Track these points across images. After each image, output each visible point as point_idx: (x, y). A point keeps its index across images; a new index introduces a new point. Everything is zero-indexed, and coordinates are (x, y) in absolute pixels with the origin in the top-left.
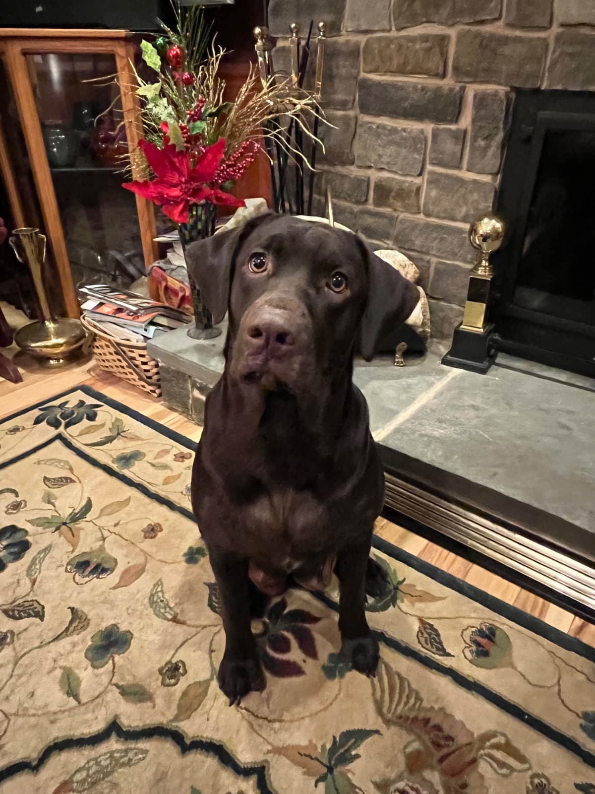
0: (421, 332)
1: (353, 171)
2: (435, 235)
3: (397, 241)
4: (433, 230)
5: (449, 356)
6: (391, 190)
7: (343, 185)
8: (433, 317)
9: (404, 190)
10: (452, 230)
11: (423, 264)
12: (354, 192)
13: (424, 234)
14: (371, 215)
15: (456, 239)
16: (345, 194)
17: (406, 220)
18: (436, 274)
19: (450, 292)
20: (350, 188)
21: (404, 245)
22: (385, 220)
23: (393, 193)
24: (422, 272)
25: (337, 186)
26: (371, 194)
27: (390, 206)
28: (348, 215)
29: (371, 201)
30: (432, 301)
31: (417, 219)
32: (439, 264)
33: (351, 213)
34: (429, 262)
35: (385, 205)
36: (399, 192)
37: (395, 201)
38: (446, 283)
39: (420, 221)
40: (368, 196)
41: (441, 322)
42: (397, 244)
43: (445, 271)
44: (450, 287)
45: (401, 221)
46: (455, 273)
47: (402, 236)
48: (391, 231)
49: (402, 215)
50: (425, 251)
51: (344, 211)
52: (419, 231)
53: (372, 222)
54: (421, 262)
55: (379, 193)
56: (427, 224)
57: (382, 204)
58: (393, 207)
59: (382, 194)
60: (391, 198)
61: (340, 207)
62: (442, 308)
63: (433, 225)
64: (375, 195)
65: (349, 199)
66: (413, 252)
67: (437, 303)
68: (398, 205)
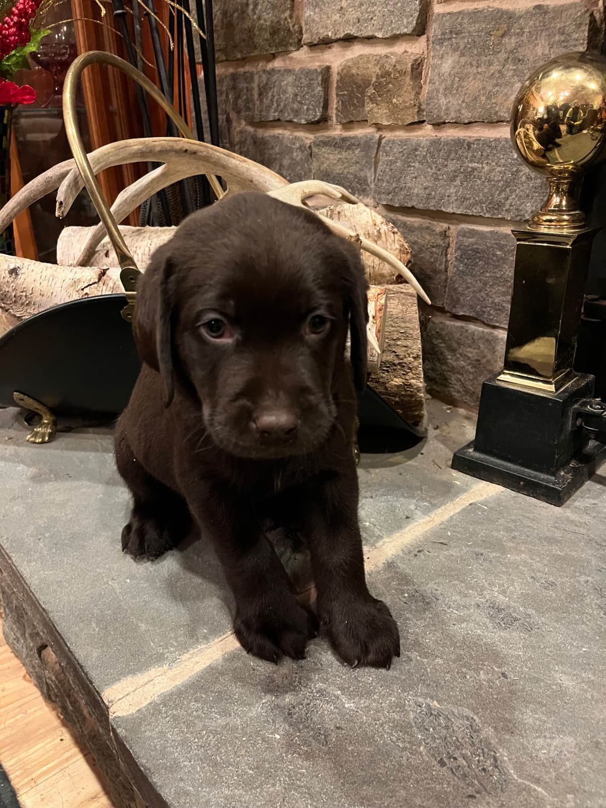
0: (398, 386)
1: (302, 58)
2: (452, 166)
3: (379, 193)
4: (448, 156)
5: (471, 450)
6: (367, 83)
7: (285, 92)
8: (456, 360)
9: (390, 75)
10: (490, 147)
11: (433, 241)
12: (302, 103)
13: (429, 170)
14: (334, 146)
15: (499, 169)
16: (290, 111)
17: (394, 142)
18: (459, 259)
19: (490, 300)
20: (296, 95)
21: (391, 199)
22: (357, 152)
23: (371, 87)
24: (432, 260)
25: (276, 98)
26: (334, 103)
27: (367, 121)
28: (298, 155)
29: (334, 119)
30: (452, 323)
31: (417, 136)
32: (464, 236)
33: (302, 148)
34: (444, 235)
35: (359, 121)
36: (380, 83)
37: (375, 105)
38: (480, 280)
39: (421, 138)
40: (329, 108)
41: (471, 370)
42: (380, 199)
43: (476, 251)
44: (489, 290)
45: (384, 147)
46: (498, 253)
47: (388, 182)
48: (370, 175)
49: (388, 135)
50: (432, 208)
51: (291, 148)
52: (419, 162)
53: (335, 162)
54: (428, 237)
55: (345, 95)
56: (436, 143)
57: (353, 119)
58: (372, 120)
59: (351, 96)
60: (367, 100)
61: (285, 141)
62: (474, 341)
63: (446, 143)
64: (338, 102)
65: (295, 120)
66: (412, 217)
67: (462, 327)
68: (381, 114)
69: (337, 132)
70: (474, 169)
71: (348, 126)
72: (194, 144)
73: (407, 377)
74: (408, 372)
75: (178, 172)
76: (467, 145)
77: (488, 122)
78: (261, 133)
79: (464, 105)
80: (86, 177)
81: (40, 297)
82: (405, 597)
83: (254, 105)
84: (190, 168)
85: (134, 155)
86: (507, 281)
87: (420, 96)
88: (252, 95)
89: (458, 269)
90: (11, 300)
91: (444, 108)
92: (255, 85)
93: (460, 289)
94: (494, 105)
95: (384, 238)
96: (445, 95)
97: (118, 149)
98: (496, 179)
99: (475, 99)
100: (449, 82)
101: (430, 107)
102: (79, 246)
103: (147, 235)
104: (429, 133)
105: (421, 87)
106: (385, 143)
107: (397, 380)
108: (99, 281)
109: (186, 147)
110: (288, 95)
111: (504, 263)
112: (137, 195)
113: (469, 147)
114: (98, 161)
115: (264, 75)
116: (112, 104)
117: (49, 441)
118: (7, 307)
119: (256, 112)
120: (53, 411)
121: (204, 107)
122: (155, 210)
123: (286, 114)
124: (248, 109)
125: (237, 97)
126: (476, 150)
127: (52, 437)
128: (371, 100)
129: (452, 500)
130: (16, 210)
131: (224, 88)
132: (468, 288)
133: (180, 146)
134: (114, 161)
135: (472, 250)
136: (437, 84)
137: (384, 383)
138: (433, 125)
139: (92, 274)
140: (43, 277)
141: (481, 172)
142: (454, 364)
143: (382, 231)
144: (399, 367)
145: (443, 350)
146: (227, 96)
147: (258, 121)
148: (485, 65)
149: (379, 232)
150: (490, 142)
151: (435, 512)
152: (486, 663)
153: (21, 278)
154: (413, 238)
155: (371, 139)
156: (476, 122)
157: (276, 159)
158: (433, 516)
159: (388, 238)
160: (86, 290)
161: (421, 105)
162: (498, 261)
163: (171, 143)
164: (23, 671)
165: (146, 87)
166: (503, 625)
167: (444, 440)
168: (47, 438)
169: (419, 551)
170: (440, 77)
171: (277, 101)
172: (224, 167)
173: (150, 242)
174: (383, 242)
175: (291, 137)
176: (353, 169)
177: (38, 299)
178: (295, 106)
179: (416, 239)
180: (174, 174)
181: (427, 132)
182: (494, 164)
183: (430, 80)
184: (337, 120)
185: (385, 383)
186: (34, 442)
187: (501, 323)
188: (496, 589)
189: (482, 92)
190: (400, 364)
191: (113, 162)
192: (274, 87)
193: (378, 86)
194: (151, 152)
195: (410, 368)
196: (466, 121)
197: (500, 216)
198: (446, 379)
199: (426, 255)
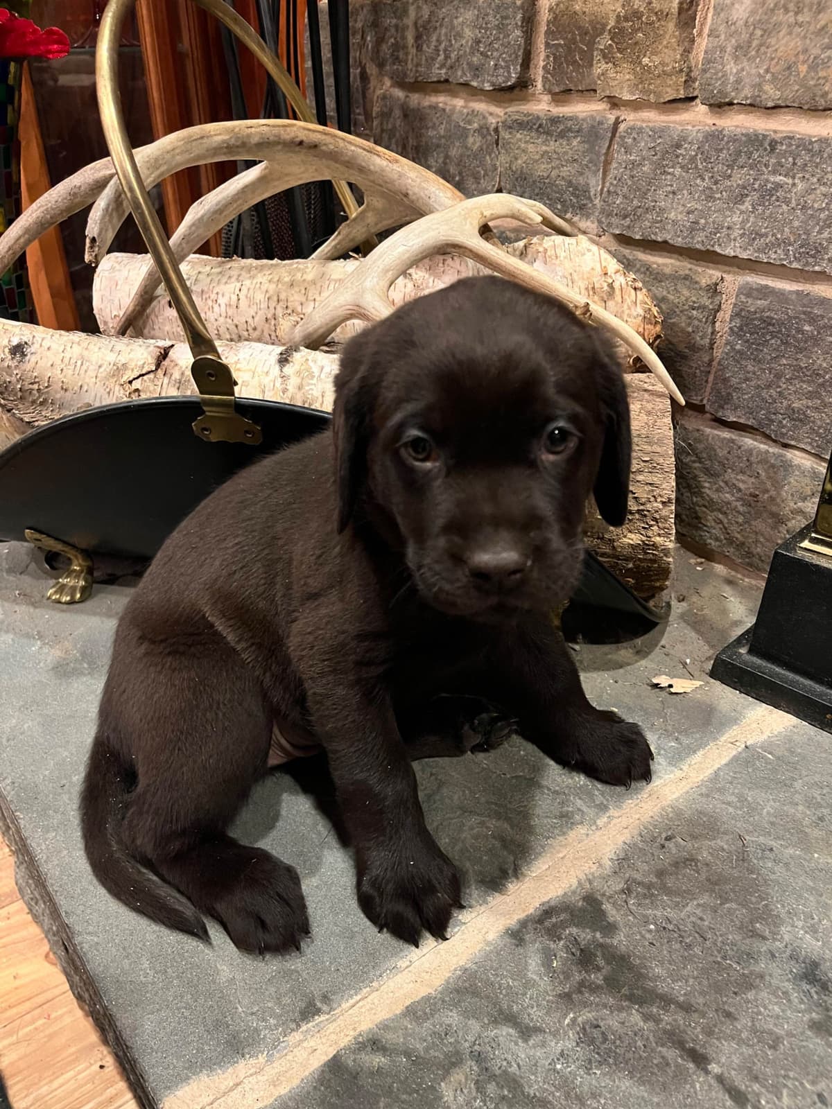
3: (609, 215)
4: (735, 161)
5: (743, 651)
6: (598, 27)
7: (459, 35)
8: (717, 490)
9: (639, 18)
10: (810, 151)
11: (694, 299)
12: (487, 56)
13: (698, 181)
14: (537, 130)
15: (823, 189)
16: (465, 66)
17: (640, 131)
18: (737, 333)
19: (785, 403)
20: (478, 42)
21: (629, 227)
22: (575, 143)
23: (606, 35)
24: (690, 329)
25: (443, 46)
26: (541, 59)
27: (595, 91)
28: (474, 142)
29: (539, 85)
30: (716, 432)
31: (680, 124)
32: (748, 295)
33: (483, 130)
34: (714, 290)
35: (582, 91)
36: (622, 30)
37: (610, 65)
38: (770, 370)
39: (690, 127)
40: (532, 66)
41: (741, 509)
42: (610, 225)
43: (768, 322)
44: (784, 386)
45: (622, 138)
46: (807, 328)
47: (625, 197)
48: (594, 183)
49: (631, 118)
50: (699, 246)
51: (465, 128)
52: (682, 167)
53: (537, 157)
54: (686, 292)
55: (560, 45)
56: (715, 137)
57: (571, 86)
58: (603, 91)
59: (570, 48)
60: (597, 56)
61: (455, 117)
62: (748, 463)
63: (734, 139)
64: (548, 57)
65: (474, 84)
66: (661, 256)
67: (733, 441)
68: (621, 81)
69: (541, 106)
70: (778, 186)
71: (561, 97)
72: (314, 131)
73: (650, 534)
74: (652, 526)
75: (287, 175)
76: (770, 145)
77: (809, 109)
78: (415, 99)
79: (768, 77)
80: (135, 198)
81: (62, 392)
82: (650, 931)
83: (407, 54)
84: (307, 170)
85: (216, 150)
86: (817, 374)
87: (691, 57)
88: (404, 38)
89: (733, 348)
90: (15, 395)
91: (732, 79)
92: (409, 21)
93: (734, 381)
94: (822, 81)
95: (618, 298)
96: (736, 59)
97: (189, 140)
98: (816, 205)
99: (789, 68)
100: (745, 36)
101: (708, 75)
102: (127, 288)
103: (234, 273)
104: (700, 118)
105: (693, 41)
106: (626, 132)
107: (633, 536)
108: (156, 369)
109: (302, 136)
110: (464, 42)
111: (814, 345)
112: (219, 211)
113: (773, 149)
114: (155, 163)
115: (425, 7)
116: (181, 42)
117: (82, 601)
118: (10, 405)
119: (410, 66)
120: (87, 554)
121: (326, 53)
122: (246, 224)
123: (459, 73)
124: (396, 59)
125: (380, 41)
126: (784, 154)
127: (87, 593)
128: (605, 57)
129: (715, 739)
130: (22, 240)
131: (359, 25)
132: (747, 379)
133: (292, 135)
134: (181, 161)
135: (762, 320)
136: (723, 37)
137: (612, 541)
138: (710, 105)
139: (146, 355)
140: (66, 360)
141: (790, 191)
142: (714, 496)
143: (616, 285)
144: (637, 516)
145: (697, 472)
146: (363, 38)
147: (412, 80)
148: (810, 10)
149: (611, 286)
150: (811, 143)
151: (688, 761)
152: (791, 1074)
153: (31, 360)
154: (660, 292)
155: (600, 123)
156: (787, 107)
157: (438, 146)
158: (685, 768)
159: (626, 297)
160: (136, 384)
161: (691, 71)
162: (806, 342)
163: (276, 131)
164: (46, 947)
165: (238, 30)
166: (815, 997)
167: (696, 623)
168: (78, 596)
169: (668, 839)
170: (729, 27)
171: (445, 50)
172: (362, 170)
173: (238, 285)
174: (617, 303)
175: (465, 111)
176: (566, 171)
177: (58, 396)
178: (475, 59)
179: (665, 293)
180: (279, 179)
181: (698, 117)
182: (815, 180)
183: (711, 30)
184: (544, 86)
185: (614, 541)
186: (59, 602)
187: (799, 441)
188: (800, 924)
189: (801, 57)
190: (639, 511)
191: (181, 164)
192: (441, 26)
193: (618, 34)
194: (243, 145)
195: (655, 520)
196: (770, 104)
197: (817, 268)
198: (698, 518)
199: (682, 322)
